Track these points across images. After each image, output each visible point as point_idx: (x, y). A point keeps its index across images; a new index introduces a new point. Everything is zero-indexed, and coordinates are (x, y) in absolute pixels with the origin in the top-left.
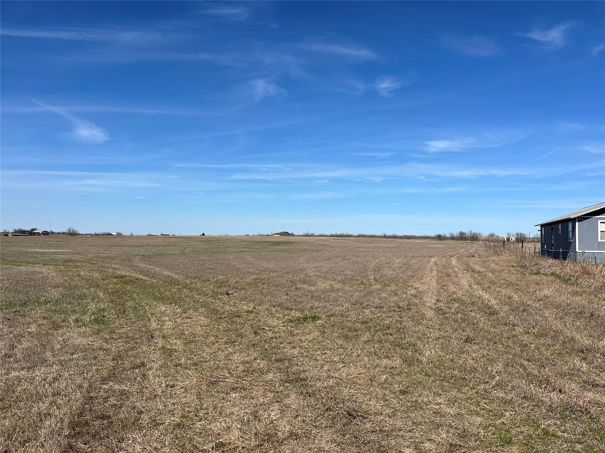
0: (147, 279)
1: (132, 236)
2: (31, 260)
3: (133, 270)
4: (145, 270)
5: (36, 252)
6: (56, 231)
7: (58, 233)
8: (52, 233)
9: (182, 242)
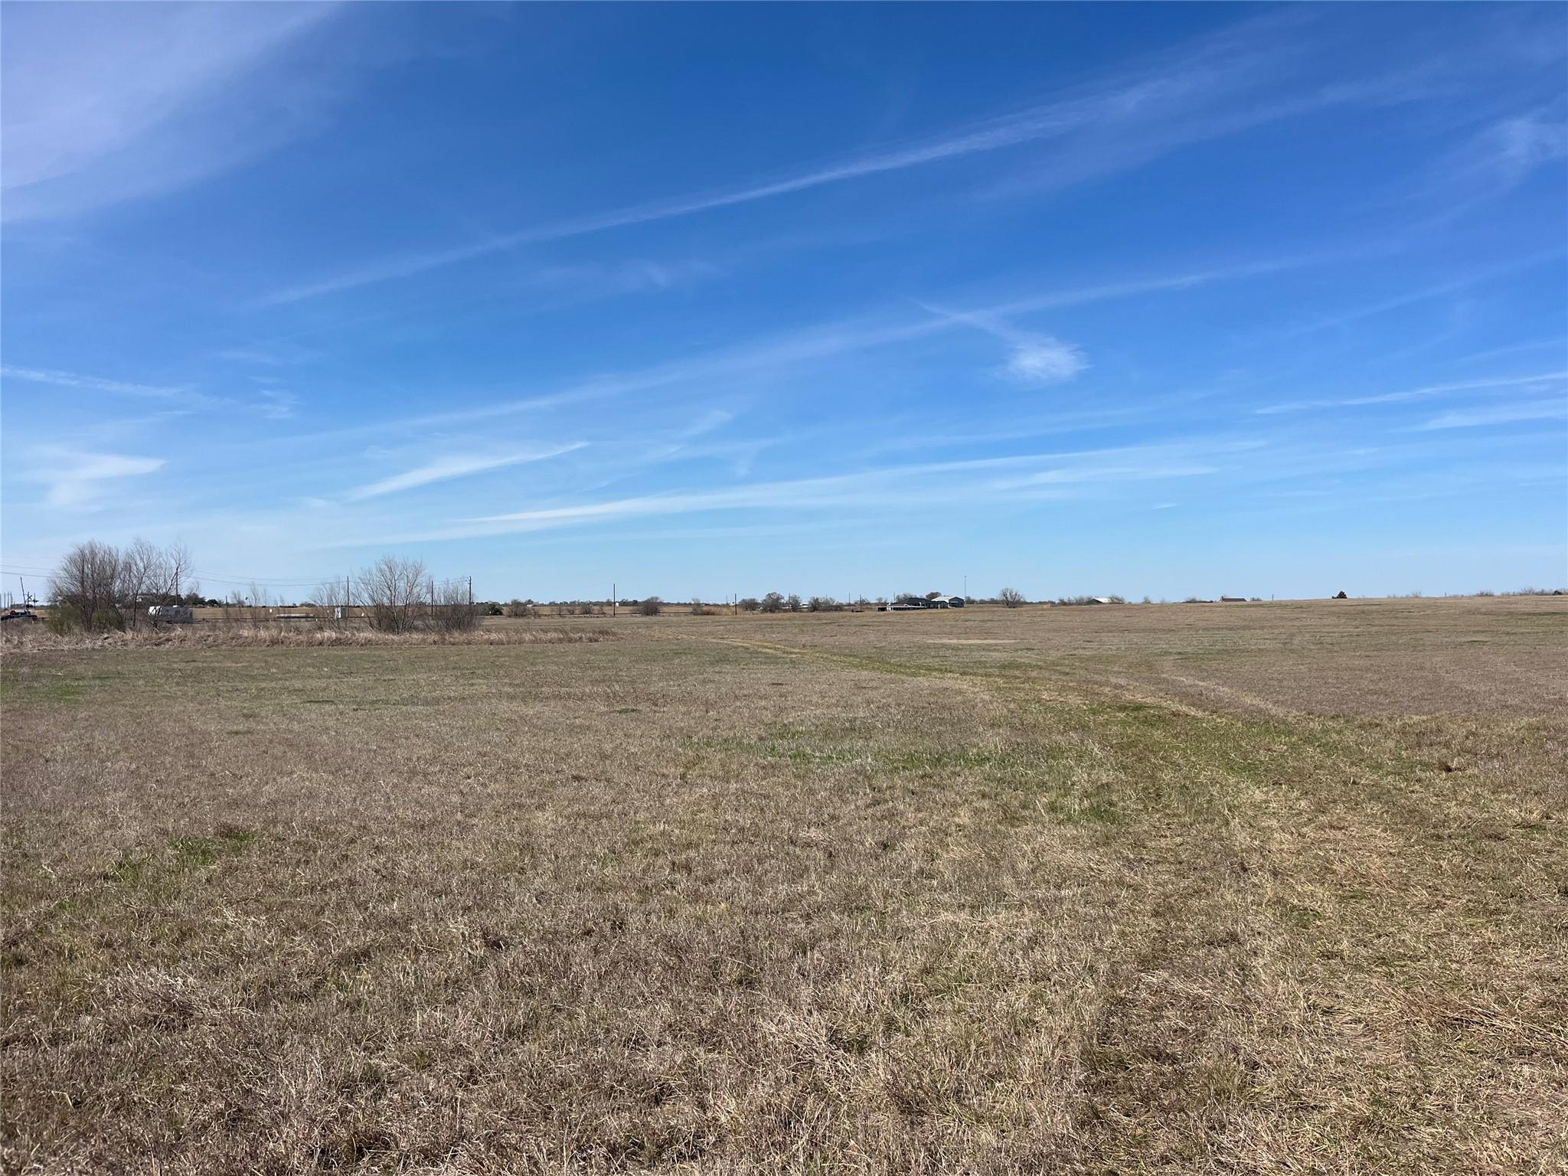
0: (1200, 714)
1: (1147, 605)
2: (935, 662)
3: (1161, 690)
4: (1192, 690)
5: (943, 645)
6: (977, 598)
7: (982, 602)
8: (971, 602)
9: (1282, 618)
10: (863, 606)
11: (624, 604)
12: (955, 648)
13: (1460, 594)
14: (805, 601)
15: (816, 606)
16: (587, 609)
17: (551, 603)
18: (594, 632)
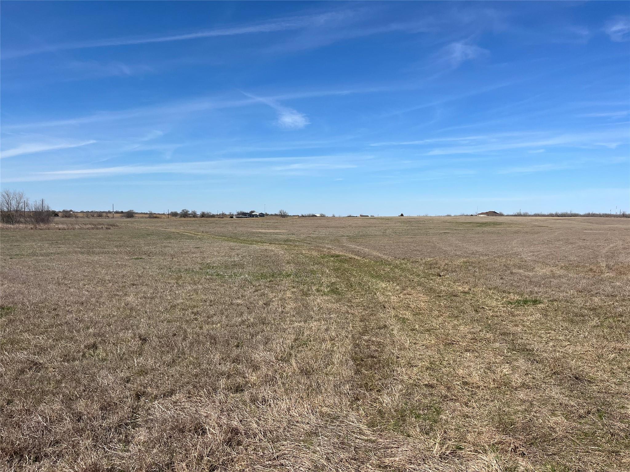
0: (359, 258)
1: (334, 217)
2: (258, 239)
3: (344, 250)
4: (355, 250)
5: (260, 232)
6: (270, 213)
7: (272, 215)
8: (267, 215)
9: (382, 223)
10: (223, 216)
11: (117, 212)
12: (265, 233)
13: (441, 215)
14: (199, 213)
15: (203, 215)
16: (100, 214)
17: (81, 211)
18: (108, 225)
